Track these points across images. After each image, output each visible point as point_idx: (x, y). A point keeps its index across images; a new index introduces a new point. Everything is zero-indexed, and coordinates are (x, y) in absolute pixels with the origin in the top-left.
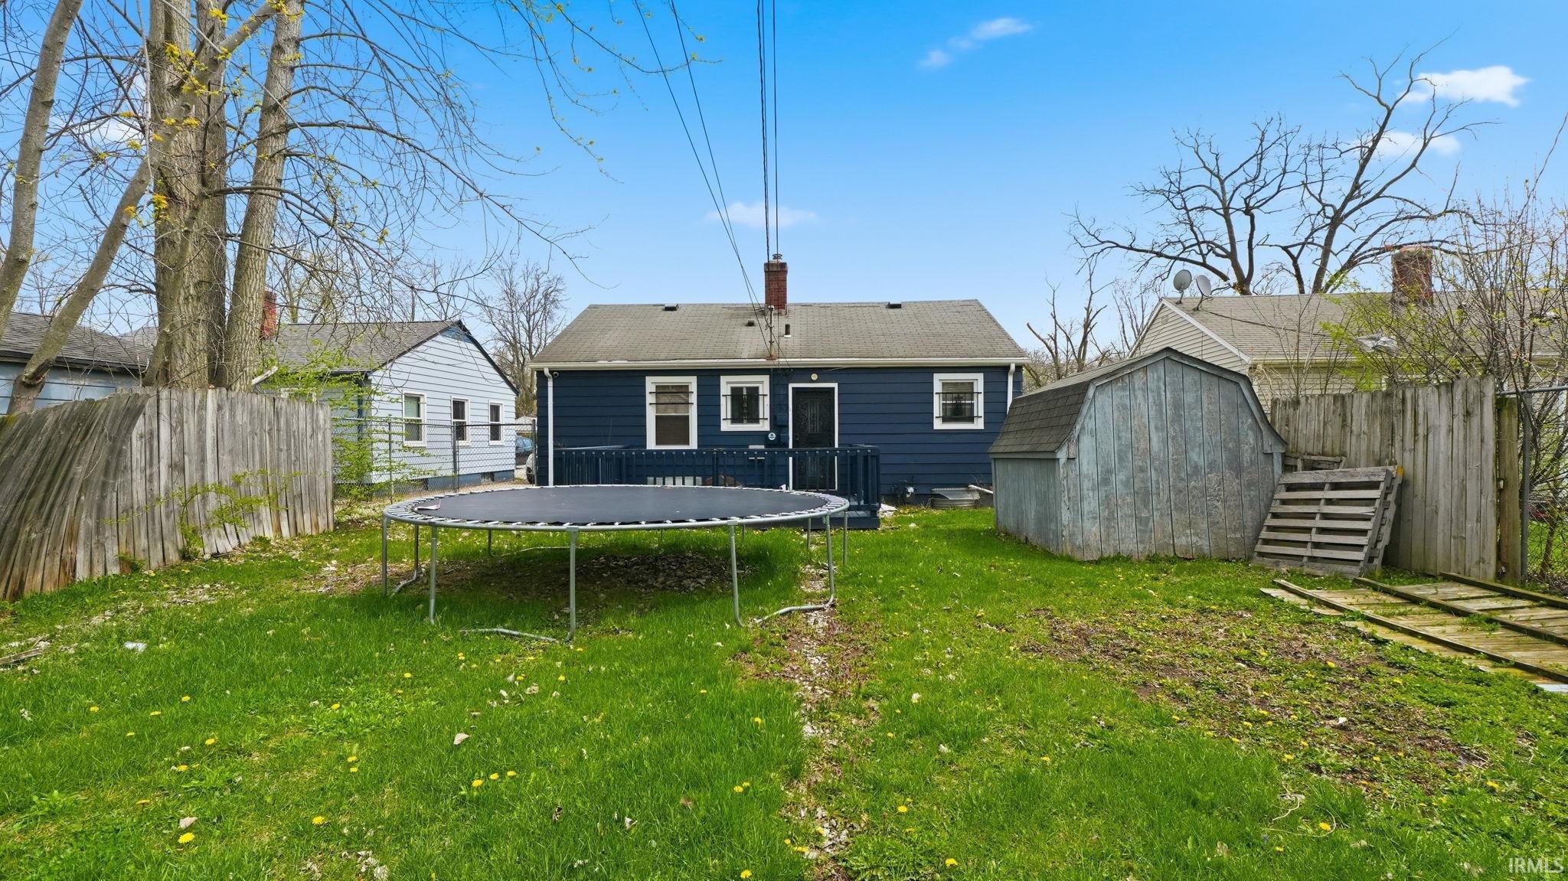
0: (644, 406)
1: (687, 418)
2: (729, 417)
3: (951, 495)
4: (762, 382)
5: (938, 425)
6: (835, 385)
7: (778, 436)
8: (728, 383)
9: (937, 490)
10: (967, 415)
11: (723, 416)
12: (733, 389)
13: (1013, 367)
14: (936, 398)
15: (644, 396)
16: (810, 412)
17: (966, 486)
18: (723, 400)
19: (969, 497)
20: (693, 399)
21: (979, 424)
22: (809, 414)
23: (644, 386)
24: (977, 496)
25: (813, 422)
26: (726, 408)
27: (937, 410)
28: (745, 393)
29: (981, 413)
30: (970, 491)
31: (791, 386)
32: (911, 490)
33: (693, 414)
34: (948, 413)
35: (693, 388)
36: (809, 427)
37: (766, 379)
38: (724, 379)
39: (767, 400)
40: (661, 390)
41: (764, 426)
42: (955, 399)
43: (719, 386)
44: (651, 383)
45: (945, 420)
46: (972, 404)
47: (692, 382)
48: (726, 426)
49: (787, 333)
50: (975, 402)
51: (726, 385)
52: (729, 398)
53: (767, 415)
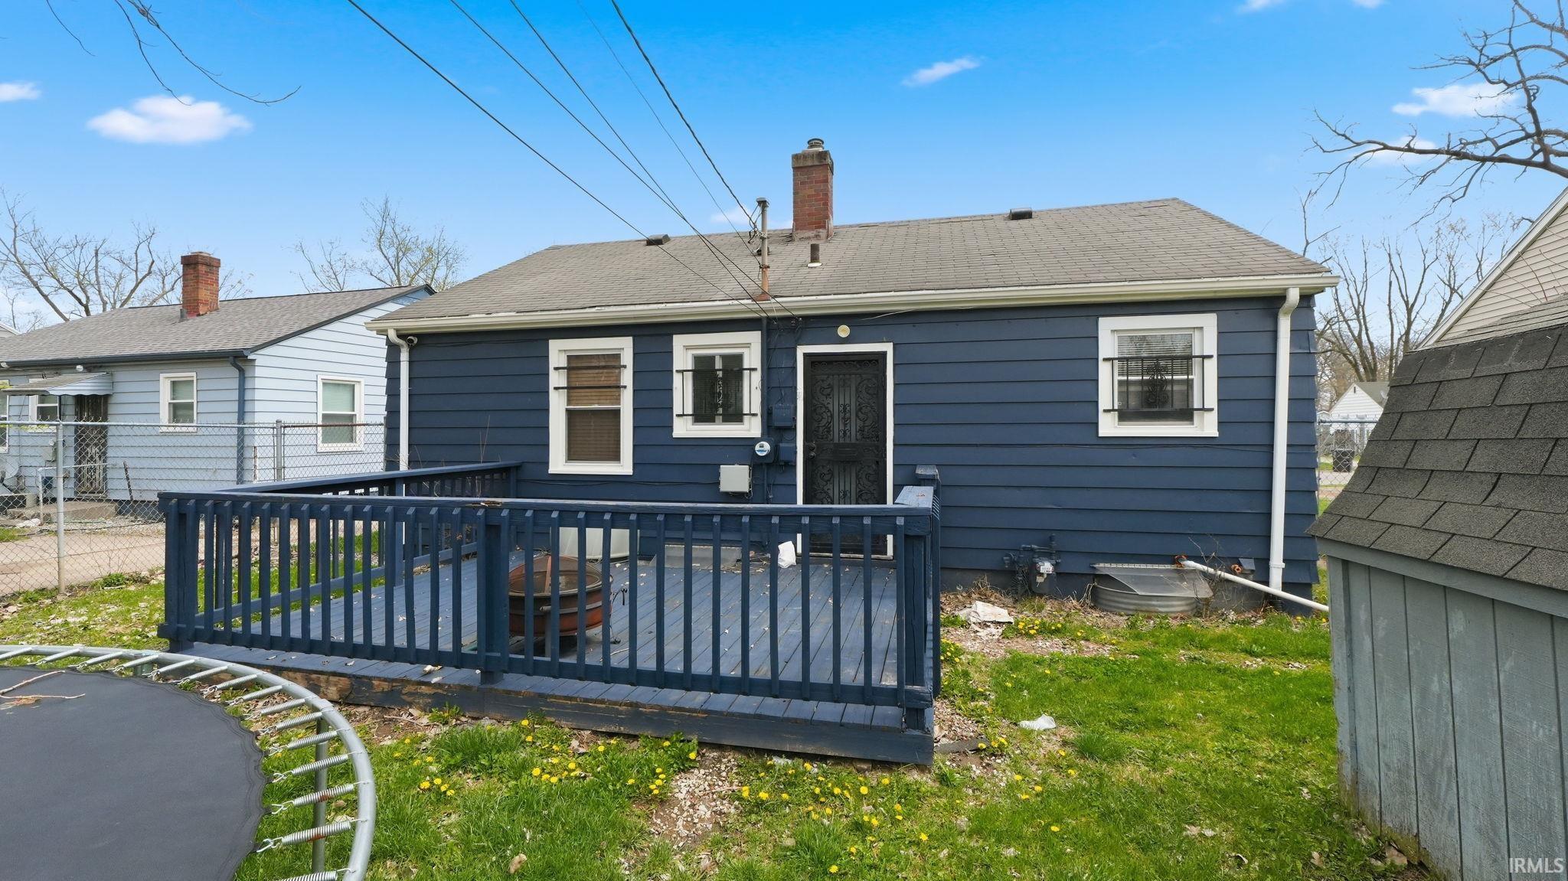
0: (546, 393)
1: (616, 414)
2: (689, 410)
3: (1141, 580)
4: (748, 345)
5: (1109, 426)
6: (888, 348)
7: (775, 449)
8: (687, 348)
9: (1104, 567)
10: (1178, 404)
11: (677, 409)
12: (698, 359)
13: (1294, 296)
14: (1105, 371)
15: (546, 375)
16: (841, 400)
17: (1174, 560)
18: (677, 379)
19: (1187, 591)
20: (627, 378)
21: (1207, 426)
22: (835, 404)
23: (546, 357)
24: (1204, 591)
25: (846, 421)
26: (683, 394)
27: (1107, 395)
28: (718, 365)
29: (1212, 401)
30: (1182, 574)
31: (801, 350)
32: (1046, 567)
33: (626, 405)
34: (1133, 403)
35: (627, 358)
36: (837, 427)
37: (754, 338)
38: (679, 341)
39: (757, 377)
40: (576, 364)
41: (751, 428)
42: (1148, 371)
43: (670, 353)
44: (558, 352)
45: (1124, 415)
46: (1189, 383)
47: (624, 346)
48: (684, 428)
49: (814, 259)
50: (1195, 377)
51: (684, 351)
52: (689, 376)
53: (757, 408)
